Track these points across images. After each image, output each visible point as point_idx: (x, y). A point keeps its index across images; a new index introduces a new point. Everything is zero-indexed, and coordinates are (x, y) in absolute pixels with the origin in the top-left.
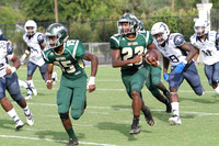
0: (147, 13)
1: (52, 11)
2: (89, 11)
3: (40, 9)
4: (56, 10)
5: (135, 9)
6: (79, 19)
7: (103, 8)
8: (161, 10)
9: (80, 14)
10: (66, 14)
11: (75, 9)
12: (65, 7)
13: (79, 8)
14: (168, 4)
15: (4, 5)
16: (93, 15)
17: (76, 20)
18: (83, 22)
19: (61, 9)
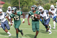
0: (43, 4)
1: (18, 4)
2: (28, 4)
3: (15, 3)
4: (19, 3)
5: (40, 3)
6: (25, 6)
7: (32, 3)
8: (47, 4)
9: (26, 5)
10: (22, 4)
11: (24, 3)
12: (22, 3)
13: (25, 3)
14: (49, 2)
15: (6, 2)
16: (29, 5)
17: (24, 6)
18: (26, 7)
19: (21, 3)
